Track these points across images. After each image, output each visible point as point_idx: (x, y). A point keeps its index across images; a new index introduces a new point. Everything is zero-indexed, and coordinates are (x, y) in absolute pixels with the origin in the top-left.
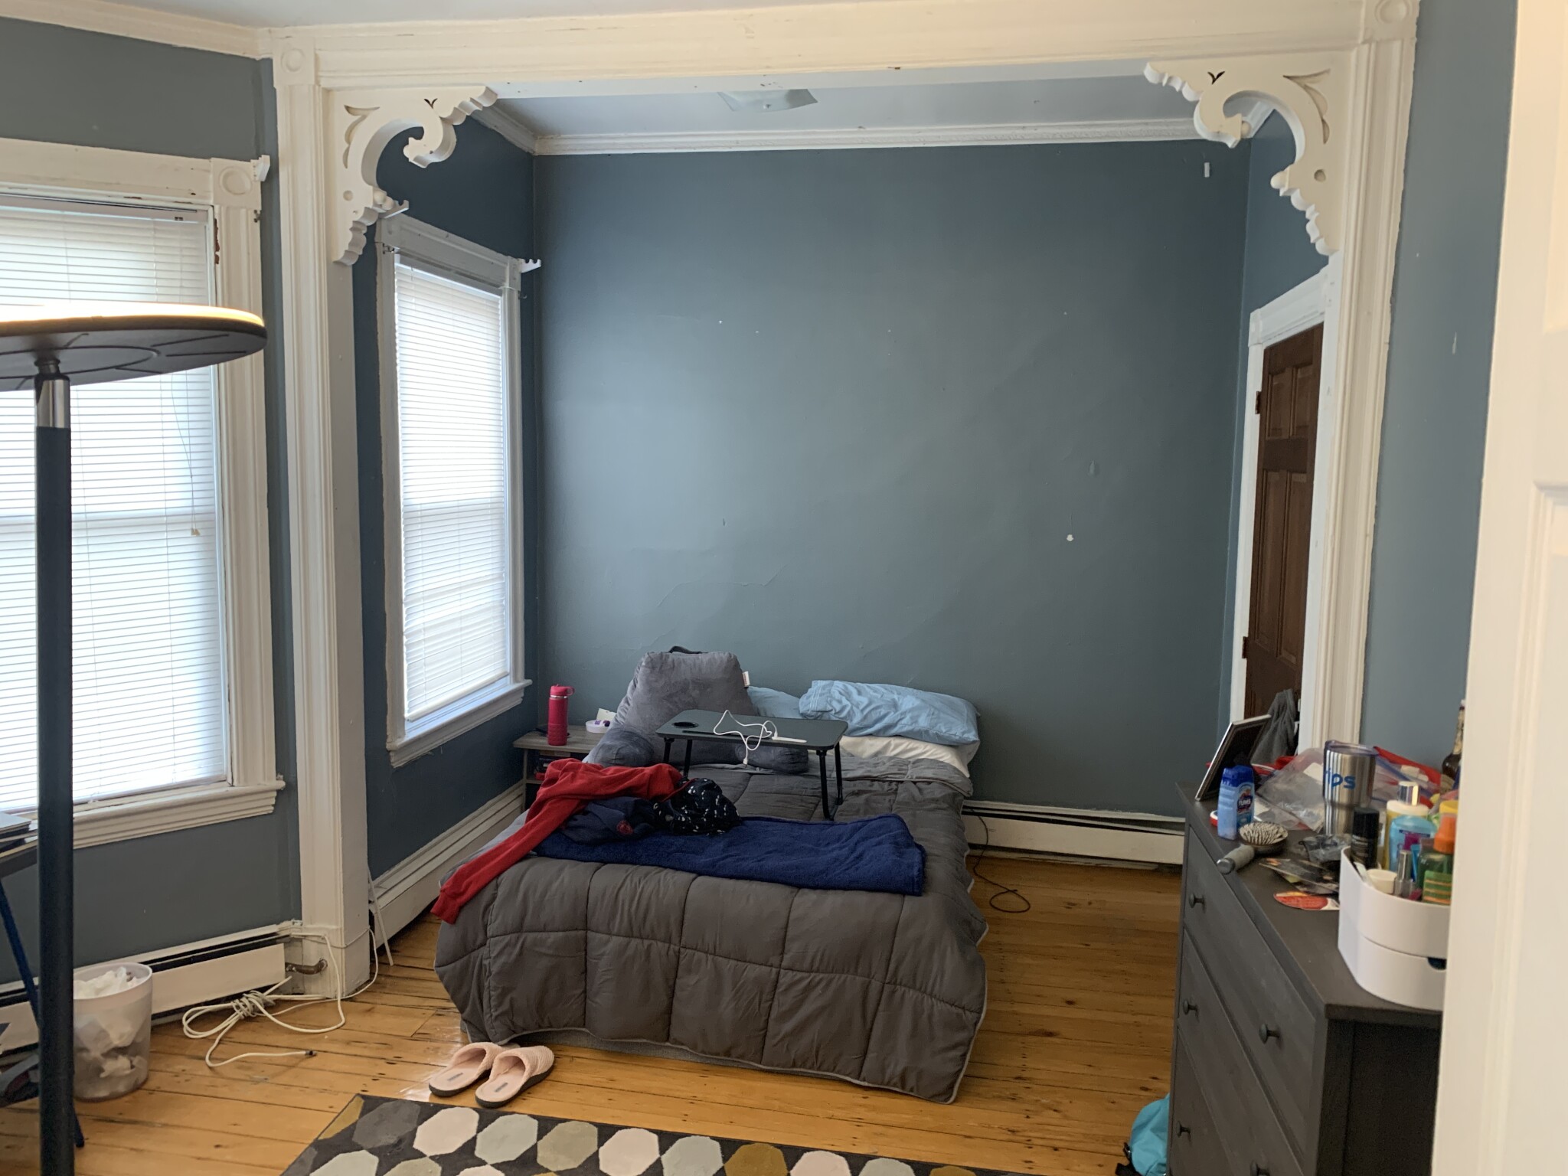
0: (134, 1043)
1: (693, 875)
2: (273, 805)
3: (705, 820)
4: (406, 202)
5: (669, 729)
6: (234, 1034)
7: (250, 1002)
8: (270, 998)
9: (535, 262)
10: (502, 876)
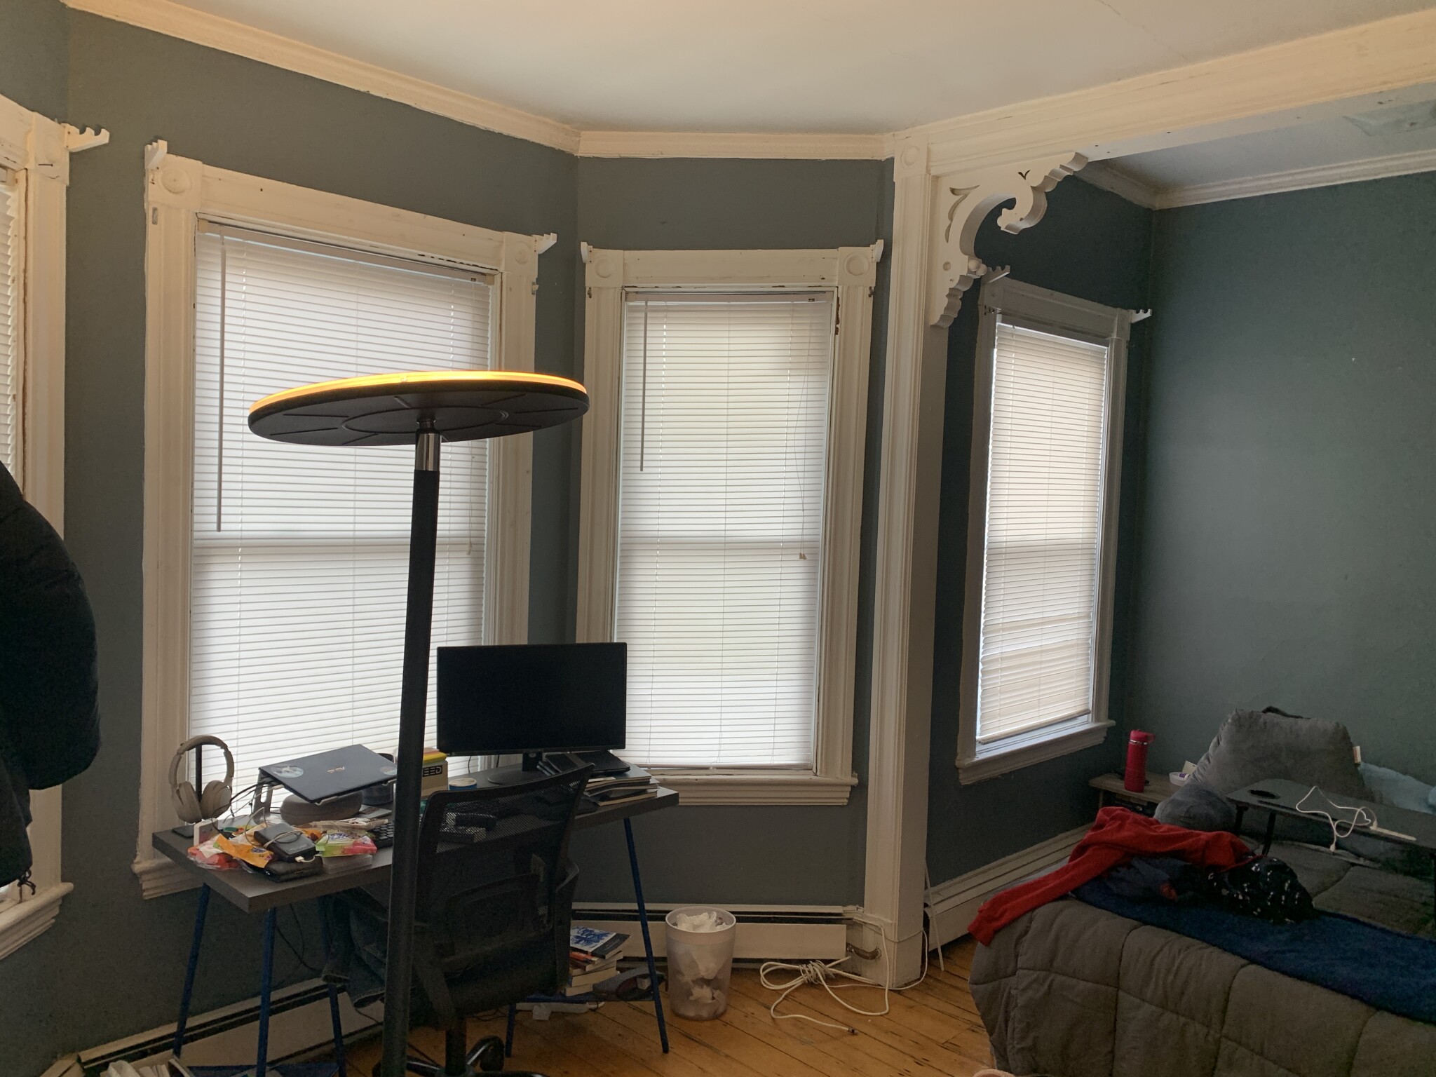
0: (716, 978)
1: (1244, 961)
2: (847, 798)
3: (1269, 904)
4: (1008, 267)
5: (1243, 796)
6: (796, 994)
7: (814, 969)
8: (831, 971)
9: (1146, 312)
10: (1037, 911)
